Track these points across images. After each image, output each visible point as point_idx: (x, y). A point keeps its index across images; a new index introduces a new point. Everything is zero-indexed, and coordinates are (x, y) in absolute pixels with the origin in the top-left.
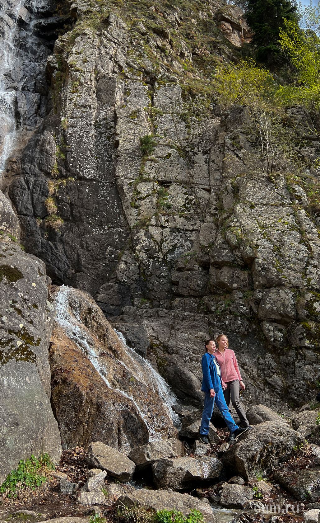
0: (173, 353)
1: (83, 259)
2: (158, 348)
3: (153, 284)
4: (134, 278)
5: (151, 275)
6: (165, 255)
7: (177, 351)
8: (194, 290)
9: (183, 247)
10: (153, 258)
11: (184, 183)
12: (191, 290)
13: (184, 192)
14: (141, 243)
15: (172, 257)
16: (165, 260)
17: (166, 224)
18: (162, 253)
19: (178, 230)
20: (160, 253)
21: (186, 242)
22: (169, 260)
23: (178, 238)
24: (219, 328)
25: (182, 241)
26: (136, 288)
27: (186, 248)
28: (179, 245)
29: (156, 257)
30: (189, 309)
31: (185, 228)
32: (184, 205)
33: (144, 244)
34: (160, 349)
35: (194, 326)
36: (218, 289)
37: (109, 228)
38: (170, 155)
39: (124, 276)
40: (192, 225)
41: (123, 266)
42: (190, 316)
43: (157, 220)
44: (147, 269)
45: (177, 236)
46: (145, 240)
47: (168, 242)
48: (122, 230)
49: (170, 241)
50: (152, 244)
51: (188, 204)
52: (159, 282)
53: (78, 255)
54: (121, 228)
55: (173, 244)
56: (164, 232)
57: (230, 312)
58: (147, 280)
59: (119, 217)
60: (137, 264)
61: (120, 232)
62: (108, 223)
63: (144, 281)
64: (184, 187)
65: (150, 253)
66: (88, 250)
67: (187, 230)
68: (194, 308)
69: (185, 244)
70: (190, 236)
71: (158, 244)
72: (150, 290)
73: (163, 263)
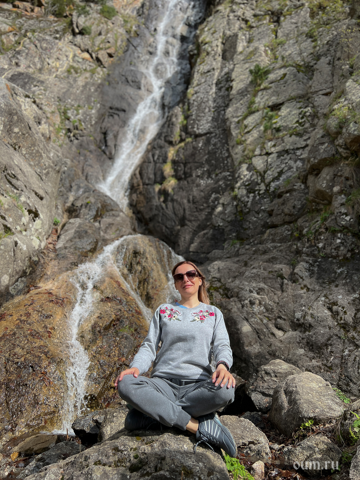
0: (232, 297)
1: (187, 212)
2: (218, 291)
3: (250, 222)
4: (229, 219)
5: (248, 212)
6: (268, 185)
7: (238, 293)
8: (289, 215)
9: (292, 170)
10: (254, 192)
11: (300, 97)
12: (286, 215)
13: (298, 107)
14: (241, 179)
15: (276, 185)
16: (267, 191)
17: (273, 149)
18: (265, 184)
19: (287, 152)
20: (262, 184)
21: (295, 162)
22: (272, 189)
23: (286, 161)
24: (308, 255)
25: (291, 163)
26: (231, 230)
27: (295, 170)
28: (286, 169)
29: (257, 190)
30: (280, 239)
31: (296, 146)
32: (297, 122)
33: (245, 179)
34: (218, 293)
35: (273, 258)
36: (318, 204)
37: (217, 175)
38: (285, 75)
39: (220, 219)
40: (305, 140)
41: (219, 209)
42: (275, 247)
43: (262, 148)
44: (245, 206)
45: (285, 159)
46: (246, 175)
47: (273, 169)
48: (228, 173)
49: (276, 168)
50: (254, 177)
51: (302, 118)
52: (257, 218)
53: (184, 210)
54: (228, 171)
55: (279, 170)
56: (269, 160)
57: (327, 229)
58: (243, 218)
59: (227, 160)
60: (235, 203)
61: (226, 176)
62: (215, 170)
63: (240, 221)
64: (299, 102)
65: (251, 188)
66: (194, 203)
67: (298, 149)
68: (286, 236)
69: (295, 166)
70: (302, 154)
71: (260, 175)
72: (245, 229)
73: (265, 195)
